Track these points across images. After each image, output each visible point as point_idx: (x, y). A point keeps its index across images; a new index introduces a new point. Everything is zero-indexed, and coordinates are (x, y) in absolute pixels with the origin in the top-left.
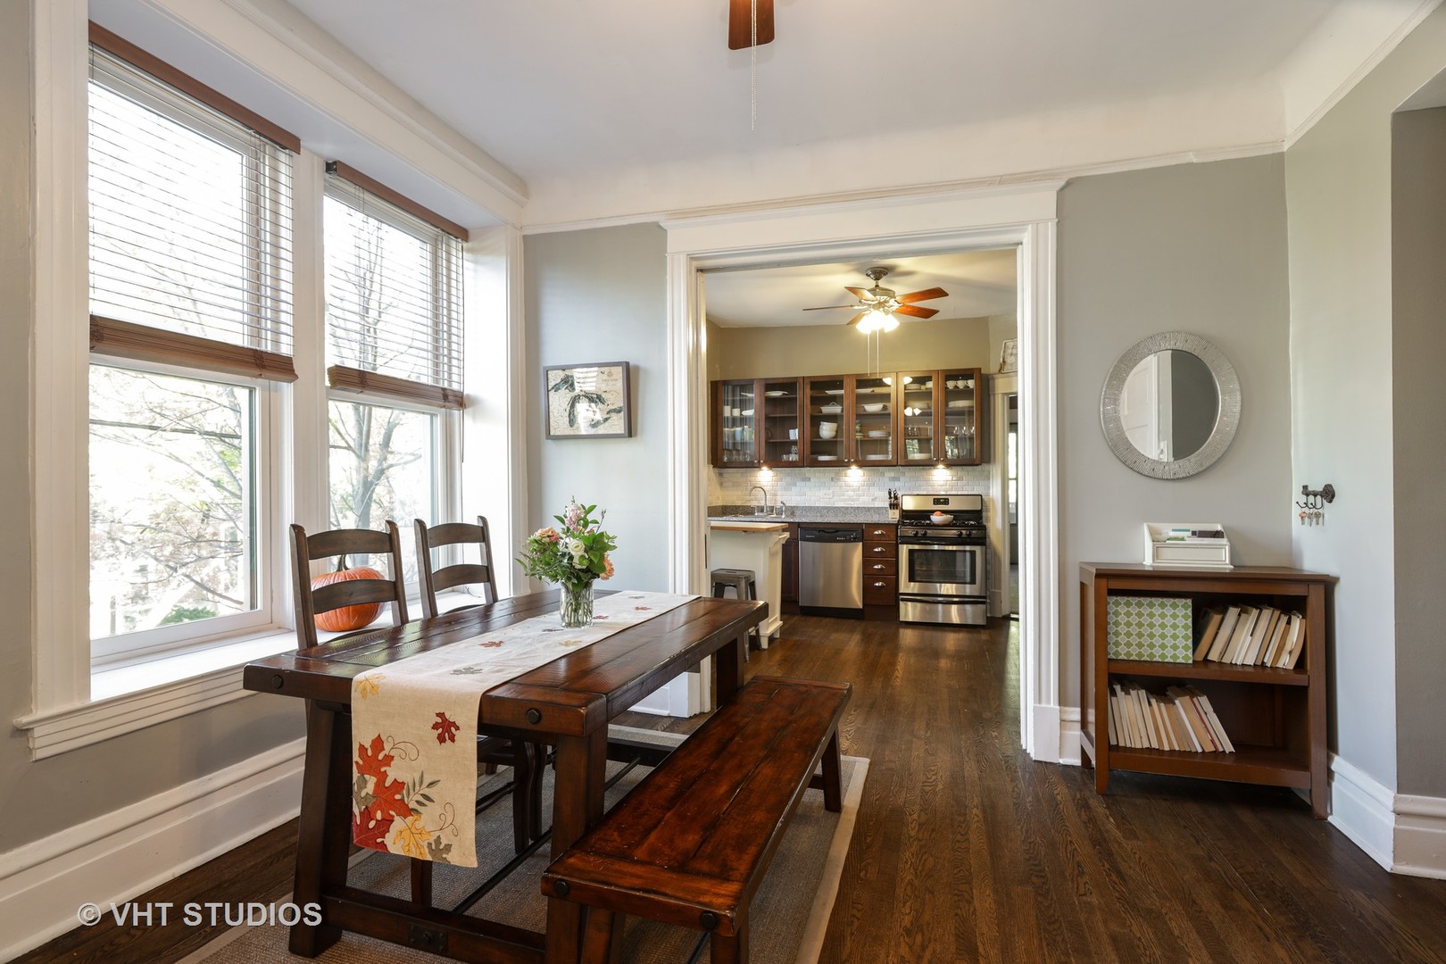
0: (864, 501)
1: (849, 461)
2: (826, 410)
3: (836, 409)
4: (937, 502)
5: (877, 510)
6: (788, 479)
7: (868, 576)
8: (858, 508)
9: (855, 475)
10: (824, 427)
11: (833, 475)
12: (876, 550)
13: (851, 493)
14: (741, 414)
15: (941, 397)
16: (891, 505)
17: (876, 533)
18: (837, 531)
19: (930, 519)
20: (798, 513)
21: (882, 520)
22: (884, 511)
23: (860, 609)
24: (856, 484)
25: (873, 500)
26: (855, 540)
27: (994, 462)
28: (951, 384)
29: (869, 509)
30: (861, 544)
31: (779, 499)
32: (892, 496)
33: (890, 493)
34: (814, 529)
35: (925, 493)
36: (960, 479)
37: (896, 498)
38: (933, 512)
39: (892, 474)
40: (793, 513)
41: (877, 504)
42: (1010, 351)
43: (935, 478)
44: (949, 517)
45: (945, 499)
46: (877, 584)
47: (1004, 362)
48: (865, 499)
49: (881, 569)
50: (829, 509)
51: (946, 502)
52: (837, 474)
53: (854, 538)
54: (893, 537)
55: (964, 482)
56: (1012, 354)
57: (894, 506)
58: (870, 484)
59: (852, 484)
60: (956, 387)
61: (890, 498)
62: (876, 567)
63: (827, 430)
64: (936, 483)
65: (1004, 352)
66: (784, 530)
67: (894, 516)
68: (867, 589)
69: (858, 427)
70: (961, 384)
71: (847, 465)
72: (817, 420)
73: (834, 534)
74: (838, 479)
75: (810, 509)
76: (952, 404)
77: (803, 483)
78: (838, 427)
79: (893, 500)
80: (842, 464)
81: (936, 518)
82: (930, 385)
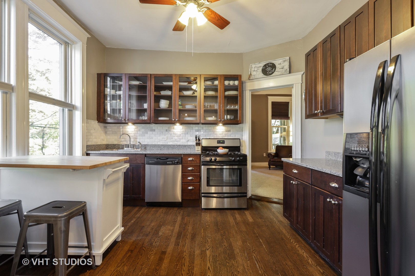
0: (183, 142)
1: (175, 120)
2: (163, 93)
3: (168, 93)
4: (219, 142)
5: (189, 146)
6: (143, 130)
7: (185, 184)
8: (180, 145)
9: (178, 128)
10: (162, 102)
11: (167, 128)
12: (189, 169)
13: (176, 138)
14: (116, 93)
15: (222, 89)
16: (196, 144)
17: (189, 159)
18: (167, 159)
19: (217, 151)
20: (148, 148)
21: (192, 152)
22: (193, 147)
23: (180, 202)
24: (179, 133)
25: (187, 141)
26: (178, 163)
27: (245, 123)
28: (227, 83)
29: (185, 146)
30: (181, 165)
31: (138, 140)
32: (197, 139)
33: (196, 137)
34: (154, 158)
35: (213, 138)
36: (229, 131)
37: (199, 140)
38: (218, 147)
39: (197, 128)
40: (145, 148)
41: (190, 143)
42: (253, 69)
43: (218, 131)
44: (226, 151)
45: (223, 141)
46: (189, 188)
47: (251, 74)
48: (184, 140)
49: (192, 180)
50: (164, 146)
51: (223, 142)
52: (169, 128)
53: (177, 162)
54: (198, 161)
55: (231, 132)
56: (254, 71)
57: (198, 144)
58: (186, 133)
59: (177, 133)
60: (229, 84)
61: (196, 140)
62: (189, 178)
63: (164, 104)
64: (218, 133)
65: (251, 70)
66: (126, 162)
67: (198, 150)
68: (184, 190)
69: (180, 103)
70: (231, 83)
71: (174, 123)
72: (158, 99)
73: (165, 160)
74: (170, 131)
75: (155, 146)
76: (227, 93)
77: (151, 132)
78: (170, 103)
79: (197, 141)
80: (171, 123)
81: (220, 151)
82: (216, 83)
